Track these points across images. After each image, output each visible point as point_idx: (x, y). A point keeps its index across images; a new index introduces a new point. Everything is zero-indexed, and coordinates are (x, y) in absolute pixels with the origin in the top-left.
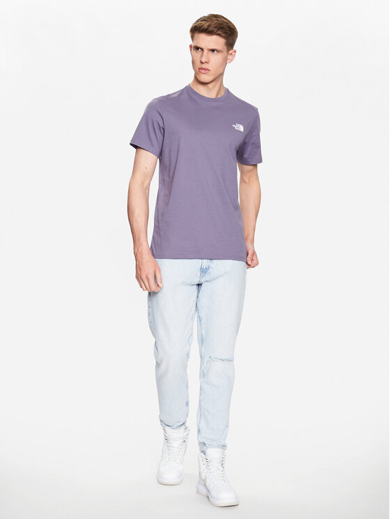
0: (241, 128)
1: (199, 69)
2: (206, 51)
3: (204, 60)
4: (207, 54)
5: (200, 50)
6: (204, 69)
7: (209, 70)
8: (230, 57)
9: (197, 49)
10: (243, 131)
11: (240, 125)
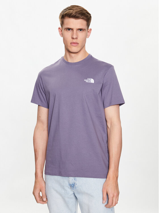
0: (92, 81)
1: (71, 43)
2: (75, 31)
3: (75, 37)
4: (77, 33)
5: (71, 30)
6: (74, 43)
7: (78, 44)
8: (88, 34)
9: (68, 30)
10: (93, 82)
11: (92, 79)
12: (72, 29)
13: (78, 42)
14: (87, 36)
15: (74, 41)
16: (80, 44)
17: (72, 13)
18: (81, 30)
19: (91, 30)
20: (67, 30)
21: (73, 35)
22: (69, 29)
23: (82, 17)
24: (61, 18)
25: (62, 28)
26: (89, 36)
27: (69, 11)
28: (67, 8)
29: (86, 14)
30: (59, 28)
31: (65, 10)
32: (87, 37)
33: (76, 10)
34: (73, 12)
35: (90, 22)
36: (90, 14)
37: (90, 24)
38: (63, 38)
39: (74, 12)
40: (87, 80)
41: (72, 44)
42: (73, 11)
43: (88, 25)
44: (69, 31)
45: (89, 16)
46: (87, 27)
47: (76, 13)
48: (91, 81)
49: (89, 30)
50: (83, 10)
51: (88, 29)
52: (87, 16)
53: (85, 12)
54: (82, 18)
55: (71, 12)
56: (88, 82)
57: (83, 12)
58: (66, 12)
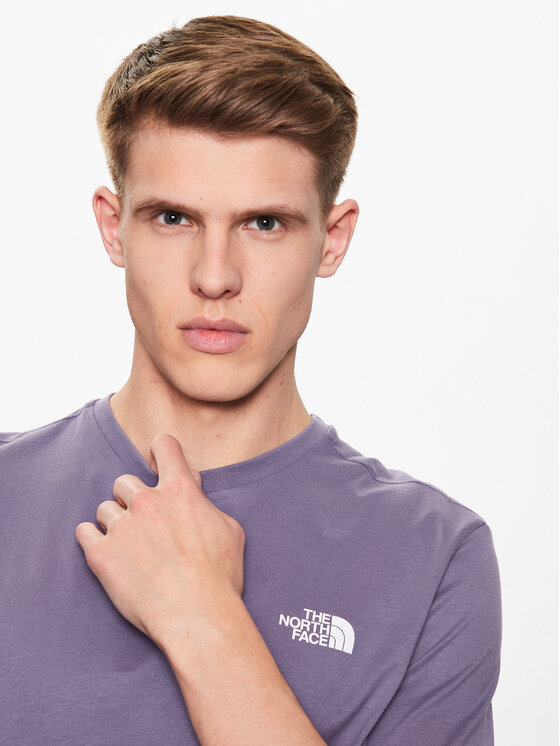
0: (341, 635)
1: (186, 328)
2: (216, 230)
3: (213, 282)
4: (230, 245)
5: (184, 221)
6: (213, 330)
7: (244, 331)
8: (331, 242)
9: (161, 219)
10: (349, 649)
11: (337, 620)
12: (196, 218)
13: (241, 321)
14: (319, 262)
15: (214, 313)
16: (259, 338)
17: (193, 89)
18: (266, 219)
19: (353, 211)
20: (154, 217)
21: (196, 264)
22: (174, 214)
23: (276, 122)
24: (109, 126)
25: (120, 199)
26: (339, 258)
27: (169, 67)
28: (163, 43)
29: (310, 94)
30: (99, 198)
31: (143, 62)
32: (323, 269)
33: (234, 63)
34: (203, 77)
35: (347, 155)
36: (342, 93)
37: (342, 173)
38: (122, 271)
39: (212, 74)
40: (301, 623)
41: (193, 334)
42: (205, 69)
43: (329, 177)
44: (174, 228)
45: (337, 109)
46: (315, 199)
47: (228, 83)
48: (335, 632)
49: (334, 216)
50: (289, 62)
51: (327, 206)
52: (317, 114)
53: (300, 76)
54: (275, 132)
55: (185, 80)
56: (309, 640)
57: (288, 77)
58: (146, 80)
